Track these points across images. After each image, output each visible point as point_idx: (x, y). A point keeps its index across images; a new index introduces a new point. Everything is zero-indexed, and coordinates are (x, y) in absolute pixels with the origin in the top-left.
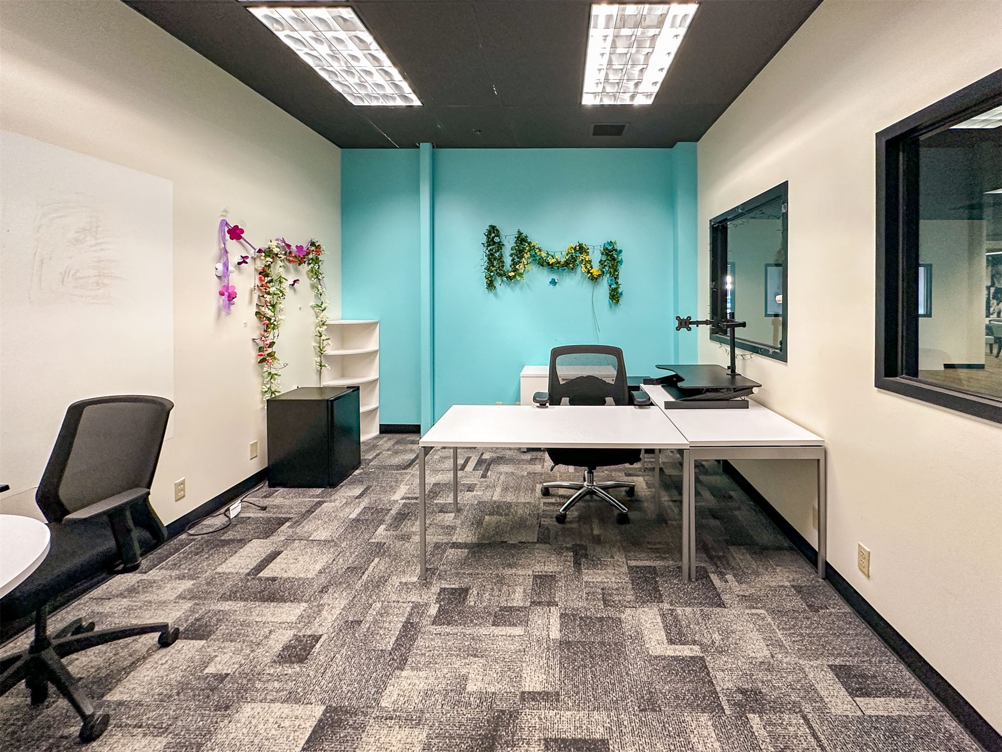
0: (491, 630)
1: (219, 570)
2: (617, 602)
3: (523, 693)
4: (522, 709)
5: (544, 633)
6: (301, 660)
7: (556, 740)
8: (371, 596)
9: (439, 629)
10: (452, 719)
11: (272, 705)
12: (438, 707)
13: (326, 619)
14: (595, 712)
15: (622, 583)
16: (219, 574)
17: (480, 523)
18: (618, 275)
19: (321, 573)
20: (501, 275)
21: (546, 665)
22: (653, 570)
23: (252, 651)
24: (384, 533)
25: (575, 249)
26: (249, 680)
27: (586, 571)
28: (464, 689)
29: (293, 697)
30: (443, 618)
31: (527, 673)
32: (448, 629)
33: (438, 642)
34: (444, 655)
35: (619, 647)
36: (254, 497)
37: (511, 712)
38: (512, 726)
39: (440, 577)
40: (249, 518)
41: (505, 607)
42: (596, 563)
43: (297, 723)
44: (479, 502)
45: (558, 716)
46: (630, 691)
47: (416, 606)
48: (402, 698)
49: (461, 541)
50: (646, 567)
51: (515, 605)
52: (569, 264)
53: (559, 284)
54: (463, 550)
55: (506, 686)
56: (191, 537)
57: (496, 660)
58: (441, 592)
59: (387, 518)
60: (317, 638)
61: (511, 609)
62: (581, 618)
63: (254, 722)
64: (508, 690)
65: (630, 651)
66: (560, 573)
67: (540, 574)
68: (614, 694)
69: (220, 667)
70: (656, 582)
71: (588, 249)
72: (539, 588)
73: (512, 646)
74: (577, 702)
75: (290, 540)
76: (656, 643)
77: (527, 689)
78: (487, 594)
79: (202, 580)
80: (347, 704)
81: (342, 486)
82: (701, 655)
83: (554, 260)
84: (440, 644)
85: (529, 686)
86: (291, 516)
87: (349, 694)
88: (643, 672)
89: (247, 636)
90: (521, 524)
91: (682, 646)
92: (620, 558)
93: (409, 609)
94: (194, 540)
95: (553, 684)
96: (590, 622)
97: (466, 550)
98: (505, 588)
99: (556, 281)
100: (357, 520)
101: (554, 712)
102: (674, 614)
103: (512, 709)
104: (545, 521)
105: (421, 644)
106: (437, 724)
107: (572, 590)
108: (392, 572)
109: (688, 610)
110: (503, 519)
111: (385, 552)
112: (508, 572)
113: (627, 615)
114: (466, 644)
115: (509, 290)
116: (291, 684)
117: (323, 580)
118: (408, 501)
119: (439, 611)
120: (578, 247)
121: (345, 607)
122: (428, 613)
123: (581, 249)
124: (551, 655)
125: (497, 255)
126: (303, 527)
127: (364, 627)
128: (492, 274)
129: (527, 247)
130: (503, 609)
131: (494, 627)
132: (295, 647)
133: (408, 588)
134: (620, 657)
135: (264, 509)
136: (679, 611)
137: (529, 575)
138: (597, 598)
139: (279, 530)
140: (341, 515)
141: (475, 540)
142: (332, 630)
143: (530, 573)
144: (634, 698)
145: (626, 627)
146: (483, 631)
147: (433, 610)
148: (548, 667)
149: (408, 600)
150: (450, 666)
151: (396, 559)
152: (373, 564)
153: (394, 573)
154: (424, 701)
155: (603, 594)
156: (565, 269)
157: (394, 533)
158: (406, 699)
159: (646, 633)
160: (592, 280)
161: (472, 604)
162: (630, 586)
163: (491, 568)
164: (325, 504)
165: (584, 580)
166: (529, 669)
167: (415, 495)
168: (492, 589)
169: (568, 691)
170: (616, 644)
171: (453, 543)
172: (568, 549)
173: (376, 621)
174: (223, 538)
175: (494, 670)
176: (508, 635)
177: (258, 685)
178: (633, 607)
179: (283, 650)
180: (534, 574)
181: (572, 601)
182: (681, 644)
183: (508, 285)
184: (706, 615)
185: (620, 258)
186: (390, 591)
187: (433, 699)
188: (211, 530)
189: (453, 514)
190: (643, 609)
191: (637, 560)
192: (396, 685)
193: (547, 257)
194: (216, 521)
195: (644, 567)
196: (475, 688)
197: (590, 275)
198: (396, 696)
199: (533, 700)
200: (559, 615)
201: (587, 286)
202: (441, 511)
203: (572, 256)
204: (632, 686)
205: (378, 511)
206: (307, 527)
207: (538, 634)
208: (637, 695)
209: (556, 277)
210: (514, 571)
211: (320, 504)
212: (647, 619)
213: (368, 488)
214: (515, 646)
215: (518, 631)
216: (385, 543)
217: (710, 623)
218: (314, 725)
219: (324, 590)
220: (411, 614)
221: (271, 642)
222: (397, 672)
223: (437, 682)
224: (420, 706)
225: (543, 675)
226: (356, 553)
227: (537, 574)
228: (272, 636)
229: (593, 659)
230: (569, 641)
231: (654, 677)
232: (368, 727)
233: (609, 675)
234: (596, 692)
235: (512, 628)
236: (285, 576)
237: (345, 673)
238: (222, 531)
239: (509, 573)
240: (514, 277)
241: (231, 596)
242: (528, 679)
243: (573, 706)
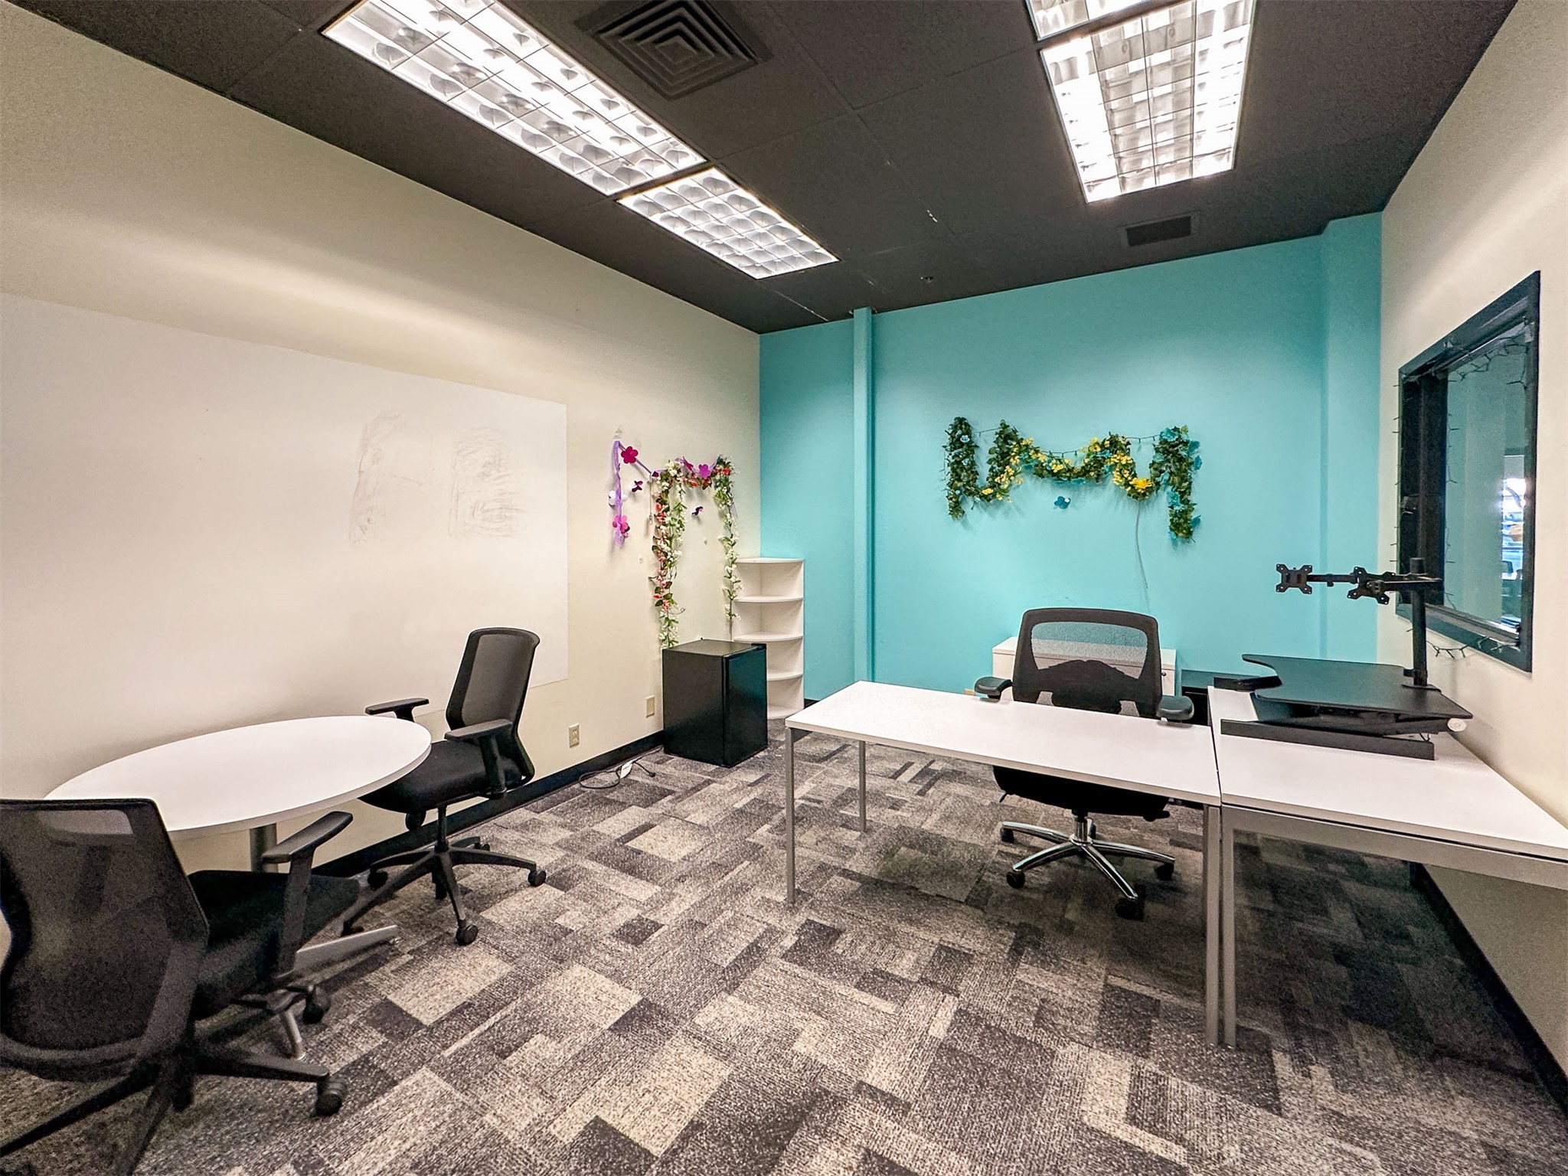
0: (851, 992)
1: (595, 828)
2: (1059, 1027)
3: (862, 1083)
4: (852, 1101)
5: (923, 1024)
6: (637, 942)
7: (881, 1158)
8: (725, 902)
9: (787, 966)
10: (763, 1071)
11: (597, 975)
12: (753, 1051)
13: (672, 910)
14: (953, 1154)
15: (1083, 1003)
16: (594, 831)
17: (890, 854)
18: (1189, 488)
19: (685, 860)
20: (971, 494)
21: (907, 1064)
22: (1155, 1006)
23: (598, 917)
24: (765, 835)
25: (1102, 446)
26: (586, 943)
27: (1027, 966)
28: (791, 1045)
29: (617, 976)
30: (797, 954)
31: (877, 1063)
32: (798, 970)
33: (780, 980)
34: (782, 998)
35: (1033, 1090)
36: (646, 761)
37: (836, 1097)
38: (831, 1113)
39: (812, 906)
40: (637, 782)
41: (882, 971)
42: (1048, 961)
43: (613, 1002)
44: (901, 827)
45: (897, 1132)
46: (1023, 1154)
47: (771, 930)
48: (718, 1024)
49: (855, 870)
50: (1139, 996)
51: (897, 973)
52: (1093, 471)
53: (1074, 506)
54: (854, 882)
55: (843, 1065)
56: (583, 789)
57: (843, 1030)
58: (806, 923)
59: (775, 817)
60: (657, 926)
61: (888, 977)
62: (988, 1027)
63: (579, 984)
64: (844, 1071)
65: (1049, 1102)
66: (982, 954)
67: (950, 946)
68: (993, 1145)
69: (568, 921)
70: (1149, 1024)
71: (1128, 443)
72: (941, 964)
73: (870, 1022)
74: (932, 1128)
75: (666, 815)
76: (1102, 1111)
77: (868, 1081)
78: (864, 946)
79: (578, 834)
80: (662, 1004)
81: (738, 768)
82: (1184, 1164)
83: (1060, 467)
84: (782, 983)
85: (873, 1078)
86: (676, 789)
87: (668, 996)
88: (1059, 1139)
89: (598, 901)
90: (950, 871)
91: (1151, 1136)
92: (1097, 967)
93: (761, 930)
94: (584, 792)
95: (907, 1091)
96: (1000, 1037)
97: (858, 884)
98: (891, 947)
99: (1067, 500)
100: (741, 811)
101: (894, 1125)
102: (1161, 1083)
103: (839, 1095)
104: (989, 877)
105: (761, 974)
106: (744, 1068)
107: (992, 985)
108: (758, 882)
109: (1194, 1089)
110: (926, 857)
111: (759, 856)
112: (905, 928)
113: (1069, 1052)
114: (813, 995)
115: (985, 515)
116: (619, 963)
117: (684, 868)
118: (808, 803)
119: (795, 945)
120: (1107, 442)
121: (695, 904)
122: (782, 944)
123: (1115, 445)
124: (920, 1055)
125: (965, 462)
126: (684, 805)
127: (706, 933)
128: (958, 492)
129: (1015, 447)
130: (876, 972)
131: (856, 990)
132: (635, 928)
133: (769, 907)
134: (1027, 1103)
135: (653, 775)
136: (1173, 1083)
137: (932, 943)
138: (1028, 1010)
139: (660, 802)
140: (726, 801)
141: (875, 874)
142: (674, 924)
143: (936, 940)
144: (1025, 1166)
145: (1059, 1067)
146: (840, 989)
147: (789, 942)
148: (910, 1067)
149: (764, 920)
150: (783, 1012)
151: (767, 868)
152: (740, 867)
153: (760, 883)
154: (740, 1037)
155: (1041, 1008)
156: (1082, 481)
157: (777, 838)
158: (722, 1026)
159: (1091, 1090)
160: (1135, 497)
161: (840, 951)
162: (1097, 1013)
163: (881, 916)
164: (714, 785)
165: (1017, 977)
166: (882, 1058)
167: (819, 798)
168: (873, 943)
169: (925, 1109)
170: (1029, 1083)
171: (845, 870)
172: (1010, 926)
173: (720, 931)
174: (608, 797)
175: (835, 1041)
176: (871, 1006)
177: (593, 951)
178: (1086, 1045)
179: (624, 927)
180: (942, 943)
181: (985, 999)
182: (1150, 1132)
183: (985, 509)
184: (1227, 1110)
185: (1194, 456)
186: (747, 904)
187: (751, 1040)
188: (601, 786)
189: (858, 833)
190: (1103, 1054)
191: (1129, 980)
192: (717, 1007)
193: (1049, 462)
194: (606, 778)
195: (1136, 993)
196: (804, 1050)
197: (1129, 488)
198: (713, 1018)
199: (872, 1097)
200: (955, 1009)
201: (1127, 509)
202: (843, 826)
203: (1095, 457)
204: (1029, 1149)
205: (768, 807)
206: (688, 805)
207: (912, 1022)
208: (1031, 1164)
209: (1066, 495)
210: (913, 929)
211: (708, 782)
212: (1102, 1071)
213: (766, 776)
214: (875, 1024)
215: (888, 1007)
216: (762, 847)
217: (1230, 1125)
218: (626, 1011)
219: (681, 879)
220: (761, 937)
221: (616, 915)
222: (724, 995)
223: (762, 1023)
224: (735, 1041)
225: (898, 1075)
226: (727, 849)
227: (946, 944)
228: (619, 909)
229: (982, 1086)
230: (955, 1049)
231: (1074, 1154)
232: (674, 1037)
233: (998, 1118)
234: (966, 1129)
235: (879, 1000)
236: (650, 852)
237: (671, 972)
238: (609, 790)
239: (905, 930)
240: (994, 495)
241: (595, 857)
242: (876, 1070)
243: (924, 1130)
